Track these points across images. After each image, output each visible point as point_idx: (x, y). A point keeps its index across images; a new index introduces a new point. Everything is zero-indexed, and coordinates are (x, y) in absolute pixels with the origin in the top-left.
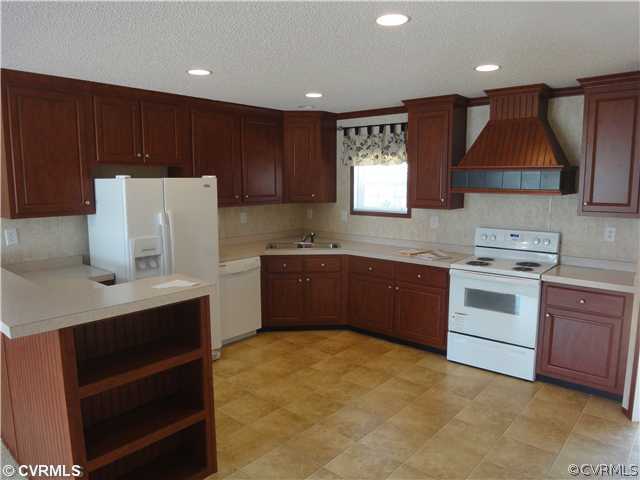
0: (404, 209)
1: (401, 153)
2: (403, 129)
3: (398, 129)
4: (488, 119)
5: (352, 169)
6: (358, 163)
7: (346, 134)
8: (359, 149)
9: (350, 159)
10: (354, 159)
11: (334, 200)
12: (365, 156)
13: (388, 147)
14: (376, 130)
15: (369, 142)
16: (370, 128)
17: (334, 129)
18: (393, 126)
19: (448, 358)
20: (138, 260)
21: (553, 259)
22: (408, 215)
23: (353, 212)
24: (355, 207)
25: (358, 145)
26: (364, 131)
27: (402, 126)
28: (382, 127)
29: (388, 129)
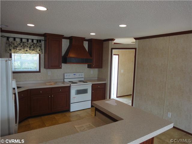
0: (38, 70)
2: (38, 42)
3: (35, 42)
6: (14, 53)
7: (8, 40)
8: (17, 47)
9: (10, 50)
10: (13, 51)
12: (20, 50)
13: (31, 48)
15: (22, 44)
16: (21, 39)
18: (33, 40)
19: (71, 110)
22: (39, 72)
25: (16, 45)
26: (18, 40)
27: (37, 40)
28: (28, 40)
29: (30, 41)
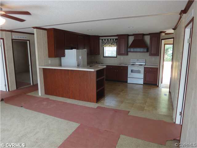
0: (116, 56)
1: (115, 45)
2: (115, 40)
3: (114, 40)
4: (133, 39)
5: (104, 48)
6: (105, 47)
7: (102, 40)
8: (105, 44)
9: (103, 46)
10: (104, 46)
11: (99, 54)
12: (107, 45)
13: (112, 43)
14: (109, 40)
15: (108, 42)
16: (108, 39)
17: (99, 39)
18: (113, 39)
19: (128, 82)
20: (78, 65)
21: (145, 64)
22: (116, 57)
23: (104, 57)
24: (104, 56)
25: (105, 43)
26: (107, 40)
27: (115, 39)
28: (111, 39)
29: (112, 40)
